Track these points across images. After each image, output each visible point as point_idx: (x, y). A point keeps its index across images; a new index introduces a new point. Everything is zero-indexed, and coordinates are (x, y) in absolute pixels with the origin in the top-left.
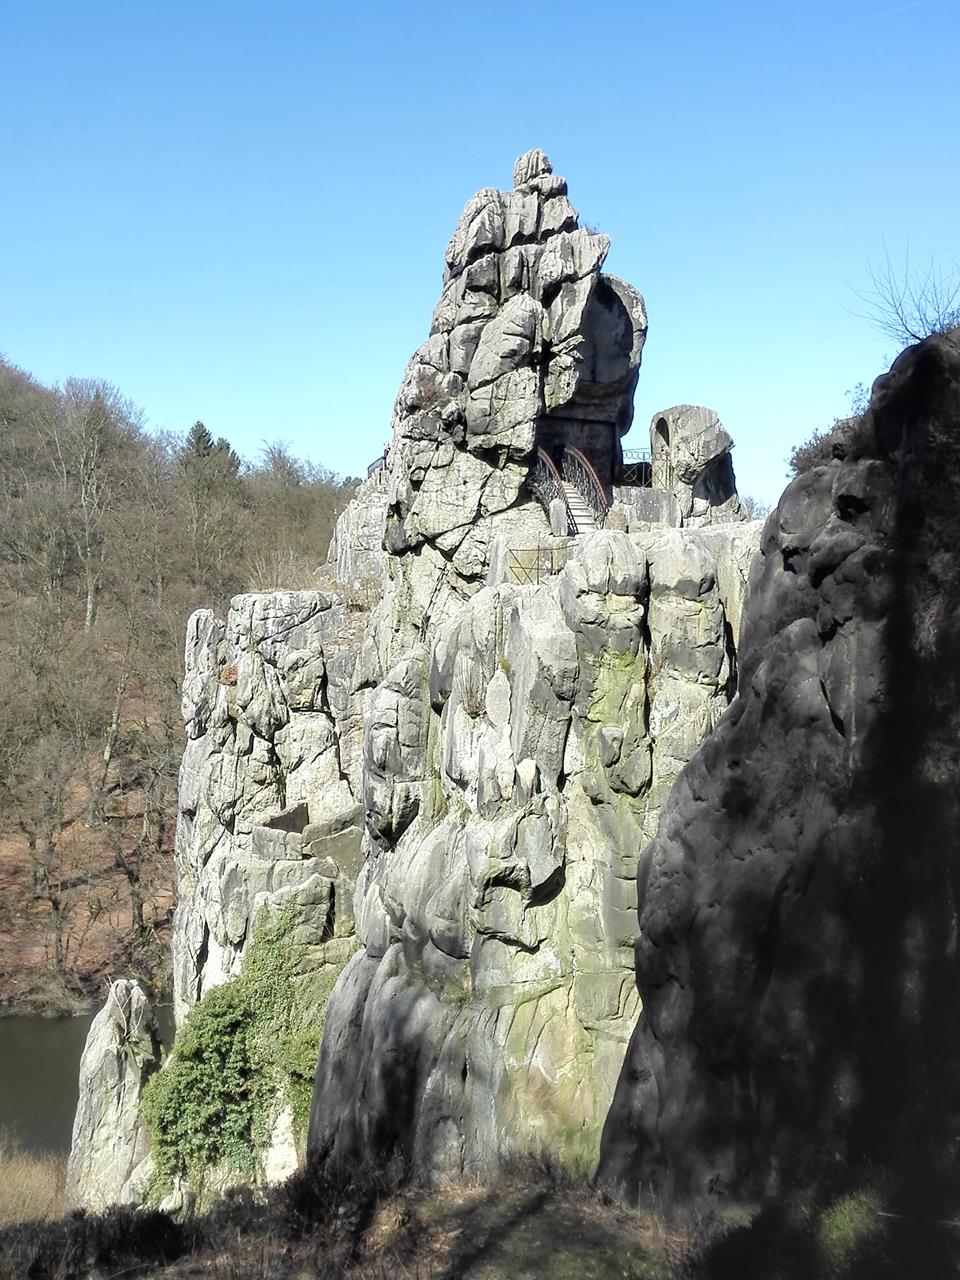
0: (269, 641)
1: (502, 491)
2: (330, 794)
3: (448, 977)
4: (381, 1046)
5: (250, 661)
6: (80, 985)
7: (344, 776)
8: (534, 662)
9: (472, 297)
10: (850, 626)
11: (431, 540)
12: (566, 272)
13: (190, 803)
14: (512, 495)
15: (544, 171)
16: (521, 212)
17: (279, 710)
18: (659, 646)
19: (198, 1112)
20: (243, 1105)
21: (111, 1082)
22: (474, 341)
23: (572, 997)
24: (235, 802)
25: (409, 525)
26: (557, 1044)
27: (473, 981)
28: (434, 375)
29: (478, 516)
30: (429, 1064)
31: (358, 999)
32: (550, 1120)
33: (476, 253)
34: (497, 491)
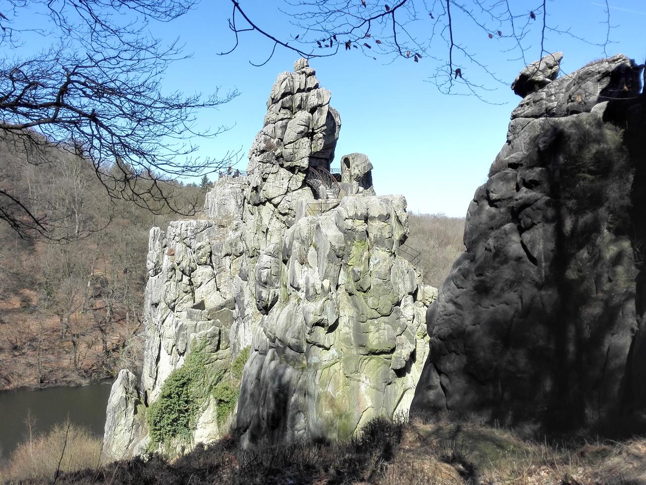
0: (188, 239)
1: (296, 183)
2: (213, 296)
3: (297, 360)
4: (273, 386)
5: (181, 246)
6: (84, 374)
7: (218, 290)
8: (329, 244)
9: (283, 111)
10: (540, 225)
11: (270, 200)
12: (319, 103)
13: (157, 300)
14: (300, 184)
15: (306, 66)
16: (299, 81)
17: (193, 265)
18: (372, 238)
19: (169, 418)
20: (186, 414)
21: (123, 409)
22: (285, 127)
23: (341, 366)
24: (176, 300)
25: (262, 195)
26: (337, 383)
27: (307, 361)
28: (270, 139)
29: (287, 191)
30: (292, 392)
31: (259, 370)
32: (334, 411)
33: (284, 95)
34: (294, 183)
